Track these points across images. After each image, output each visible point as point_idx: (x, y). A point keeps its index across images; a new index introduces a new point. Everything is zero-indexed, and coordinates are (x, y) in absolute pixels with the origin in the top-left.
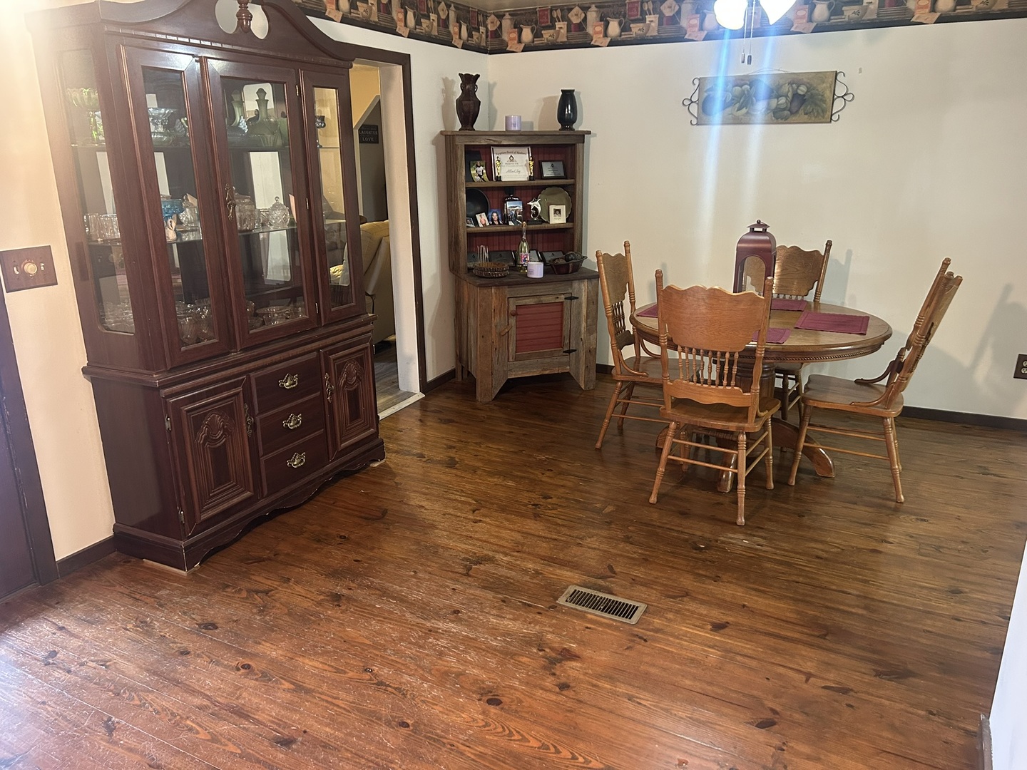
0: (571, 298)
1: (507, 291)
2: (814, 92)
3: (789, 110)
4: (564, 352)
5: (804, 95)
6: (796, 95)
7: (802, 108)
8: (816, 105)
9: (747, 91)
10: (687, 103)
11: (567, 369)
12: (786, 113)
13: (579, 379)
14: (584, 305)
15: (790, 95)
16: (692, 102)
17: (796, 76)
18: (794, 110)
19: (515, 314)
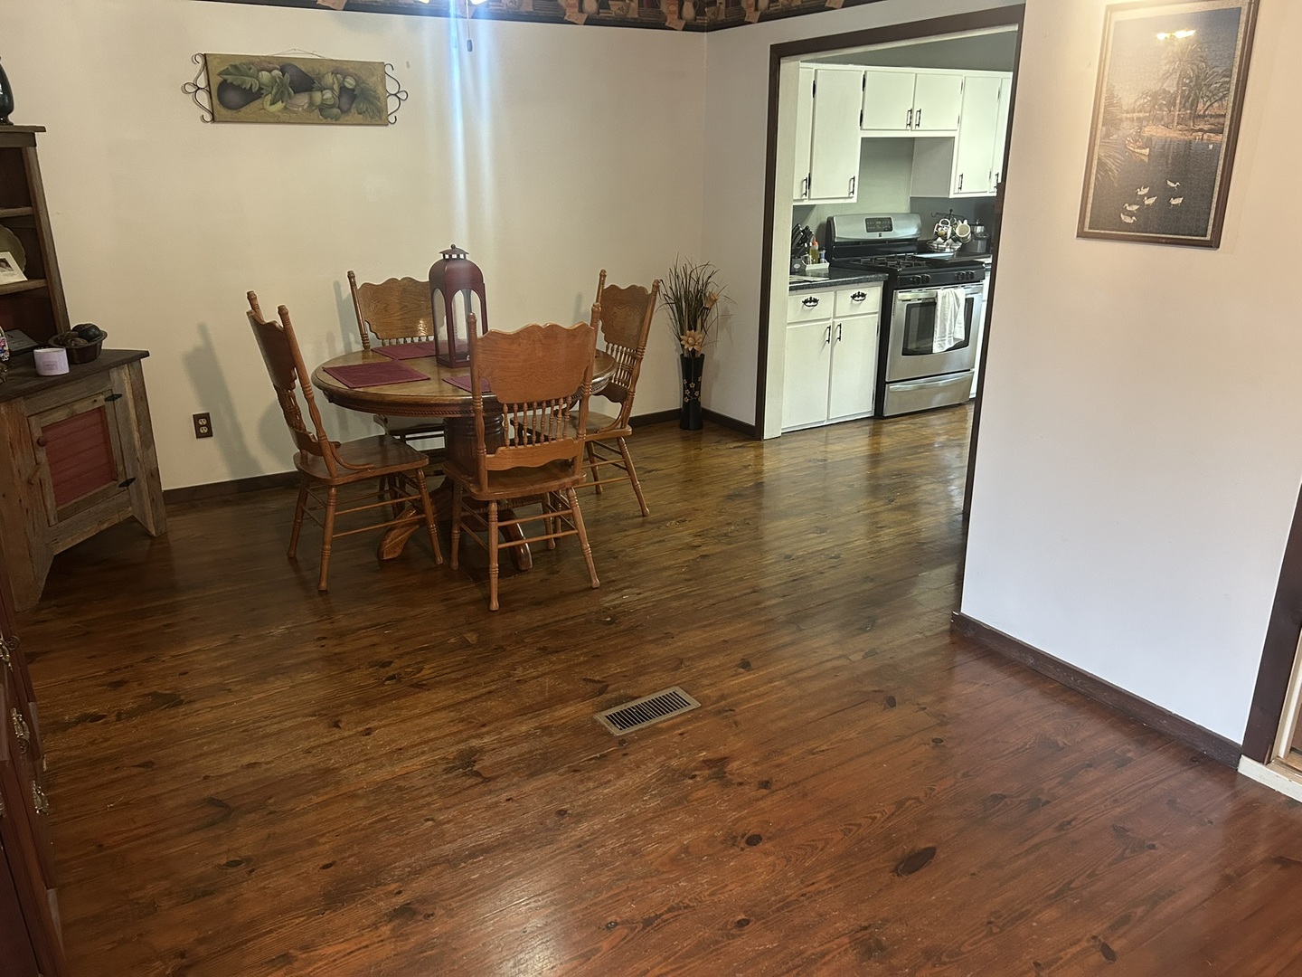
0: (113, 398)
1: (22, 406)
2: (362, 86)
3: (339, 108)
4: (120, 486)
5: (353, 90)
6: (343, 89)
7: (354, 105)
8: (371, 103)
9: (279, 78)
10: (191, 89)
11: (130, 511)
12: (336, 111)
13: (146, 523)
14: (131, 404)
15: (336, 87)
16: (199, 88)
17: (338, 65)
18: (345, 107)
19: (41, 443)
